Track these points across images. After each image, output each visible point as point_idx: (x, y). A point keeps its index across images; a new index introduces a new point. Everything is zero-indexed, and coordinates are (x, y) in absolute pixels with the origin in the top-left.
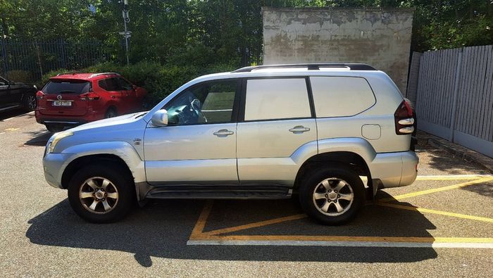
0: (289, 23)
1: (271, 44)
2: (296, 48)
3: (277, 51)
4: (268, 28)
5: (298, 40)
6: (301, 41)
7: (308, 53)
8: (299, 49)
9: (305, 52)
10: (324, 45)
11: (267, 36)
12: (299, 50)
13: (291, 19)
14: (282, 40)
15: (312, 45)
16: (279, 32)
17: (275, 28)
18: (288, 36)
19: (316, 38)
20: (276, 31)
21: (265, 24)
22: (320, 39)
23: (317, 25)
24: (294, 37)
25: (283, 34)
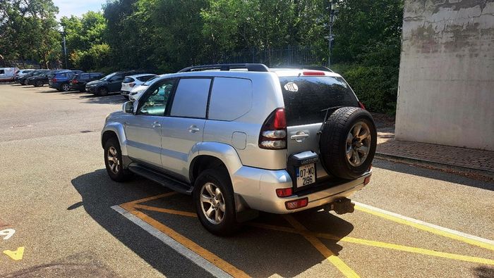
0: (436, 11)
1: (411, 39)
2: (444, 41)
3: (419, 47)
4: (409, 19)
5: (447, 32)
6: (451, 32)
7: (461, 48)
8: (447, 43)
9: (456, 46)
10: (485, 36)
11: (407, 29)
12: (447, 45)
13: (439, 6)
14: (425, 33)
15: (466, 37)
16: (422, 24)
17: (419, 19)
18: (434, 27)
19: (473, 28)
20: (417, 22)
21: (406, 15)
22: (478, 28)
23: (476, 10)
24: (441, 27)
25: (427, 26)
